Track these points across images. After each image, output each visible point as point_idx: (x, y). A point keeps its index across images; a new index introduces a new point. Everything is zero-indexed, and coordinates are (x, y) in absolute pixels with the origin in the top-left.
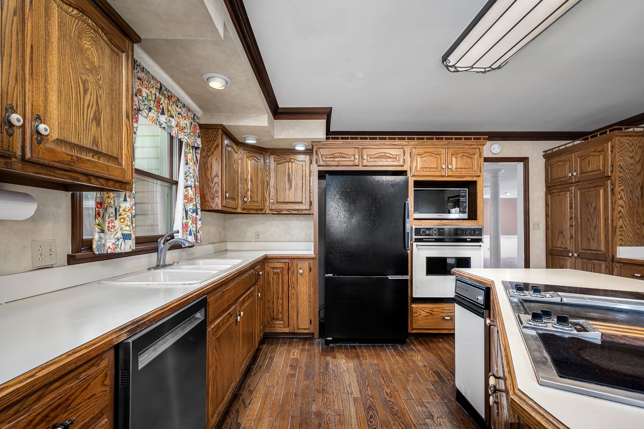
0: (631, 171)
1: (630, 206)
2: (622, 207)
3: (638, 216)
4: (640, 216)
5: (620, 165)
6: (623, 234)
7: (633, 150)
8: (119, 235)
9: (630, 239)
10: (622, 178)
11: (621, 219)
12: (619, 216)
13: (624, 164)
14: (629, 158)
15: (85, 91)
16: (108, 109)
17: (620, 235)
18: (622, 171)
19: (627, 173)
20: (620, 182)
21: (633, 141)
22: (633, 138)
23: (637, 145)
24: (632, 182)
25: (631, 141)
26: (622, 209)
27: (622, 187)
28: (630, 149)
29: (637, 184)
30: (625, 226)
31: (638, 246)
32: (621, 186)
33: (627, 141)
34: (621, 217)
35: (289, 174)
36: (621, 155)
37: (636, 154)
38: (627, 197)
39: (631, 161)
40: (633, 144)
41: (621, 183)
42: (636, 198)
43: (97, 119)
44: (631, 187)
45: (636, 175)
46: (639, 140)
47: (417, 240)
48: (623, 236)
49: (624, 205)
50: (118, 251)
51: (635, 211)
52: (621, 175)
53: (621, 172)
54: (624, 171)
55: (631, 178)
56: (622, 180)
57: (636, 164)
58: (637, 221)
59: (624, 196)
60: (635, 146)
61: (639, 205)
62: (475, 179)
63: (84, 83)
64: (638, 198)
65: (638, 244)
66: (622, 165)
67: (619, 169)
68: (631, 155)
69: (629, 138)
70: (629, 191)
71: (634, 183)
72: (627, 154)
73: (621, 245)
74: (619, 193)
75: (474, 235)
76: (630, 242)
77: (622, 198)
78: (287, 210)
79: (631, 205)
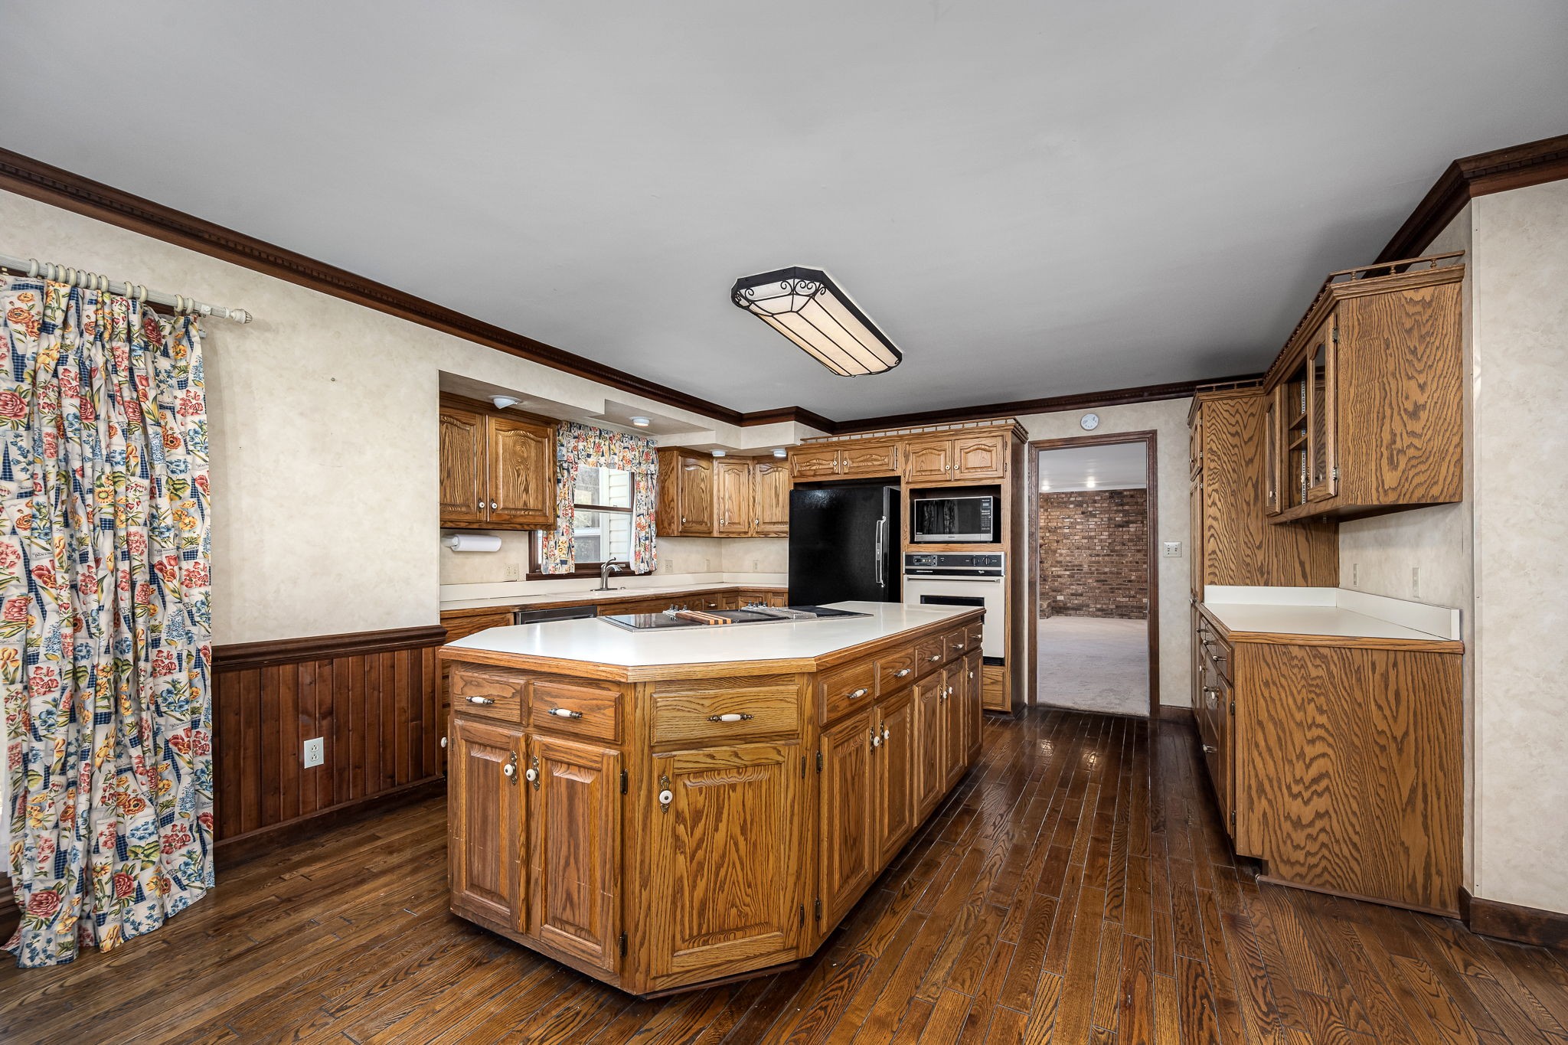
0: (1234, 458)
1: (1230, 517)
2: (1215, 519)
3: (1248, 533)
4: (1251, 533)
5: (1211, 449)
6: (1216, 564)
7: (1237, 422)
8: (558, 561)
9: (1231, 573)
10: (1216, 471)
11: (1212, 539)
12: (1210, 534)
13: (1220, 447)
14: (1229, 436)
15: (518, 476)
16: (534, 480)
17: (1210, 566)
18: (1216, 458)
19: (1225, 462)
20: (1211, 478)
21: (1238, 406)
22: (1239, 400)
23: (1246, 412)
24: (1235, 476)
25: (1233, 407)
26: (1215, 524)
27: (1216, 486)
28: (1233, 421)
29: (1247, 479)
30: (1220, 551)
31: (1247, 585)
32: (1213, 484)
33: (1226, 407)
34: (1212, 535)
35: (776, 487)
36: (1214, 432)
37: (1245, 427)
38: (1226, 502)
39: (1235, 441)
40: (1237, 411)
41: (1213, 479)
42: (1244, 503)
43: (526, 490)
44: (1234, 486)
45: (1243, 464)
46: (1250, 403)
47: (908, 572)
48: (1216, 567)
49: (1218, 515)
50: (557, 573)
51: (1241, 526)
52: (1212, 465)
53: (1214, 460)
54: (1219, 459)
55: (1234, 470)
56: (1215, 474)
57: (1243, 445)
58: (1245, 543)
59: (1220, 500)
60: (1243, 413)
61: (1249, 515)
62: (997, 482)
63: (517, 471)
64: (1248, 504)
65: (1248, 581)
66: (1215, 449)
67: (1209, 455)
68: (1233, 430)
69: (1229, 401)
70: (1228, 491)
71: (1239, 477)
72: (1225, 430)
73: (1212, 583)
74: (1210, 496)
75: (990, 565)
76: (1231, 578)
77: (1214, 503)
78: (776, 533)
79: (1234, 516)
